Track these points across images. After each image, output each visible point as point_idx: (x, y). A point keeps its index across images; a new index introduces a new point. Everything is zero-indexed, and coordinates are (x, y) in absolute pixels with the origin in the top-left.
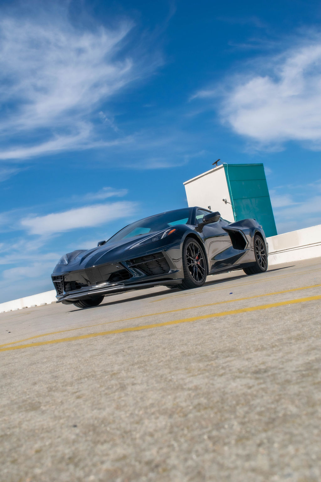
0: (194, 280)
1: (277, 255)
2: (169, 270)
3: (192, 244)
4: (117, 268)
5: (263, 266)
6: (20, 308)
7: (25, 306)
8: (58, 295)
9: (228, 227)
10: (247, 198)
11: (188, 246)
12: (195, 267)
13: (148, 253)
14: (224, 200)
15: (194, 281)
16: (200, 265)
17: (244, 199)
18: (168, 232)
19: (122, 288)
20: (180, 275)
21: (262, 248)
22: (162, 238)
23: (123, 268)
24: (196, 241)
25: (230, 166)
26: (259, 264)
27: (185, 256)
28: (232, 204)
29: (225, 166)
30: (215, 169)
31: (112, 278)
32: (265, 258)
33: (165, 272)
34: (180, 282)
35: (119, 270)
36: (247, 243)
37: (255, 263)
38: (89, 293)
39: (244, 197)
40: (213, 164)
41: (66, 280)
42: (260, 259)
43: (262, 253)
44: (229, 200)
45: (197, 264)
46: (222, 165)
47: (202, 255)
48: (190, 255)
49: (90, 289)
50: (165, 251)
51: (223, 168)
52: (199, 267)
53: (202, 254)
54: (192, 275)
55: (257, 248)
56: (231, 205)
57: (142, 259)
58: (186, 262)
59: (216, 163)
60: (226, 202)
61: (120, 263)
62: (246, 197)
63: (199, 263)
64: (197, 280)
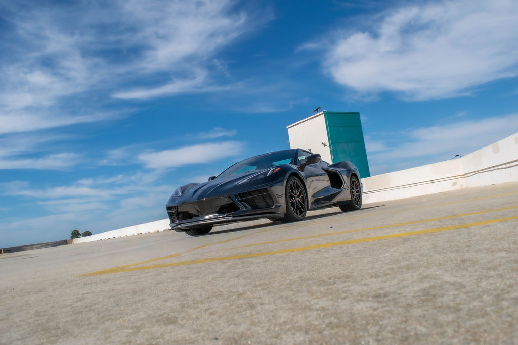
0: (295, 215)
1: (370, 195)
2: (273, 205)
3: (295, 182)
4: (226, 201)
5: (357, 205)
6: (135, 234)
7: (139, 233)
8: (171, 223)
9: (327, 168)
10: (344, 143)
11: (291, 184)
12: (297, 203)
13: (254, 188)
14: (323, 144)
17: (341, 143)
18: (273, 170)
19: (230, 219)
20: (283, 210)
21: (357, 188)
22: (267, 175)
23: (231, 201)
24: (299, 180)
25: (329, 113)
26: (354, 203)
27: (288, 192)
28: (330, 147)
29: (325, 113)
30: (316, 115)
31: (222, 210)
32: (360, 197)
33: (269, 206)
34: (282, 216)
35: (227, 203)
36: (344, 183)
37: (351, 201)
38: (200, 223)
39: (341, 141)
40: (314, 111)
41: (179, 210)
42: (355, 198)
43: (357, 192)
44: (327, 144)
45: (298, 200)
46: (322, 112)
47: (303, 192)
48: (293, 192)
49: (201, 219)
50: (270, 187)
51: (323, 115)
52: (300, 203)
54: (294, 210)
55: (352, 188)
56: (329, 149)
57: (249, 193)
58: (289, 198)
59: (317, 110)
60: (325, 146)
61: (229, 197)
63: (300, 199)
64: (298, 215)
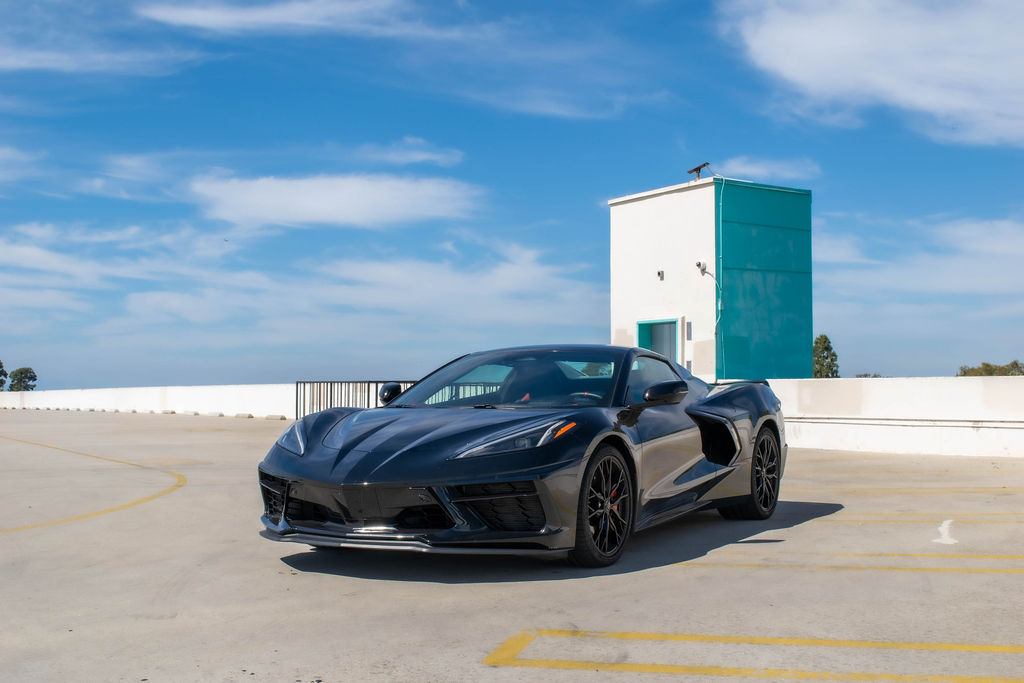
0: (596, 551)
1: (804, 426)
2: (542, 528)
3: (609, 461)
4: (419, 498)
5: (766, 505)
8: (266, 516)
9: (702, 408)
10: (757, 270)
11: (598, 468)
12: (606, 519)
13: (500, 476)
14: (699, 265)
15: (596, 555)
16: (617, 513)
17: (752, 270)
18: (556, 429)
19: (424, 550)
20: (567, 538)
21: (771, 460)
22: (540, 443)
23: (434, 502)
24: (618, 454)
25: (729, 185)
26: (757, 501)
27: (587, 492)
28: (717, 279)
29: (717, 183)
30: (692, 183)
31: (404, 520)
32: (775, 482)
33: (531, 528)
35: (424, 503)
36: (738, 448)
37: (749, 499)
38: (343, 545)
39: (749, 266)
40: (690, 172)
41: (292, 494)
42: (762, 488)
43: (769, 471)
44: (711, 268)
45: (611, 511)
46: (711, 179)
47: (628, 486)
48: (599, 489)
49: (348, 535)
50: (542, 477)
51: (712, 189)
52: (614, 517)
53: (626, 485)
54: (595, 536)
55: (759, 460)
56: (713, 282)
58: (587, 507)
59: (698, 170)
60: (704, 271)
61: (430, 489)
62: (755, 267)
63: (615, 508)
64: (604, 551)
